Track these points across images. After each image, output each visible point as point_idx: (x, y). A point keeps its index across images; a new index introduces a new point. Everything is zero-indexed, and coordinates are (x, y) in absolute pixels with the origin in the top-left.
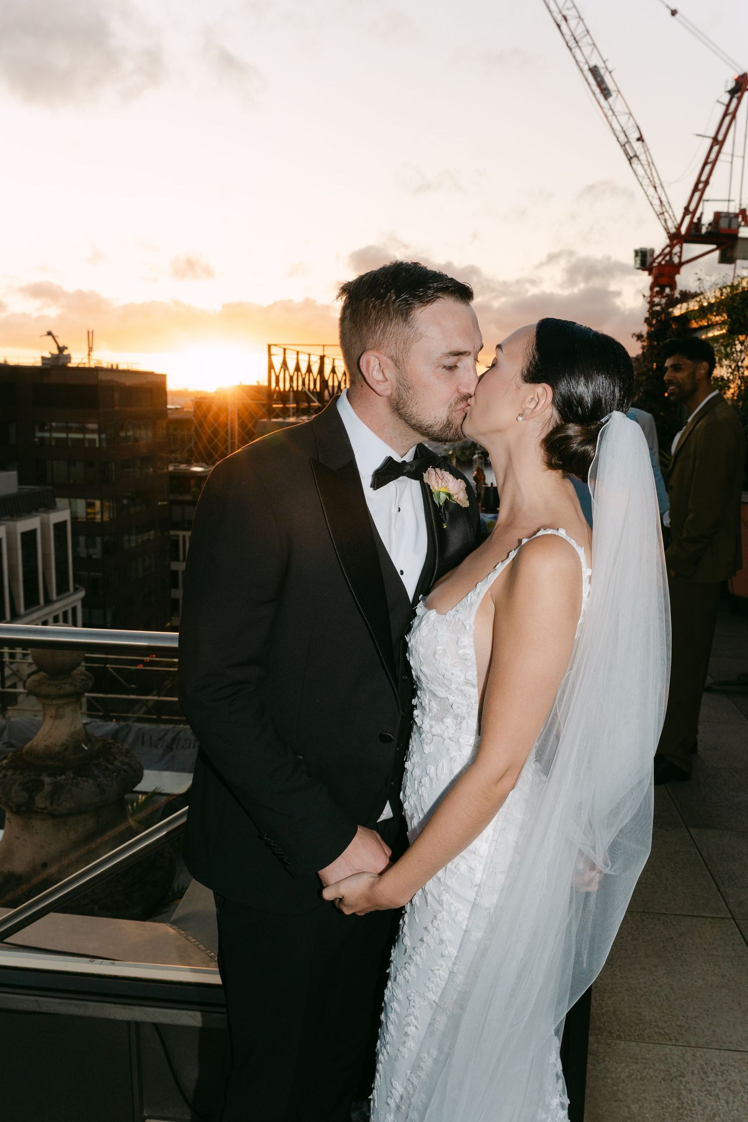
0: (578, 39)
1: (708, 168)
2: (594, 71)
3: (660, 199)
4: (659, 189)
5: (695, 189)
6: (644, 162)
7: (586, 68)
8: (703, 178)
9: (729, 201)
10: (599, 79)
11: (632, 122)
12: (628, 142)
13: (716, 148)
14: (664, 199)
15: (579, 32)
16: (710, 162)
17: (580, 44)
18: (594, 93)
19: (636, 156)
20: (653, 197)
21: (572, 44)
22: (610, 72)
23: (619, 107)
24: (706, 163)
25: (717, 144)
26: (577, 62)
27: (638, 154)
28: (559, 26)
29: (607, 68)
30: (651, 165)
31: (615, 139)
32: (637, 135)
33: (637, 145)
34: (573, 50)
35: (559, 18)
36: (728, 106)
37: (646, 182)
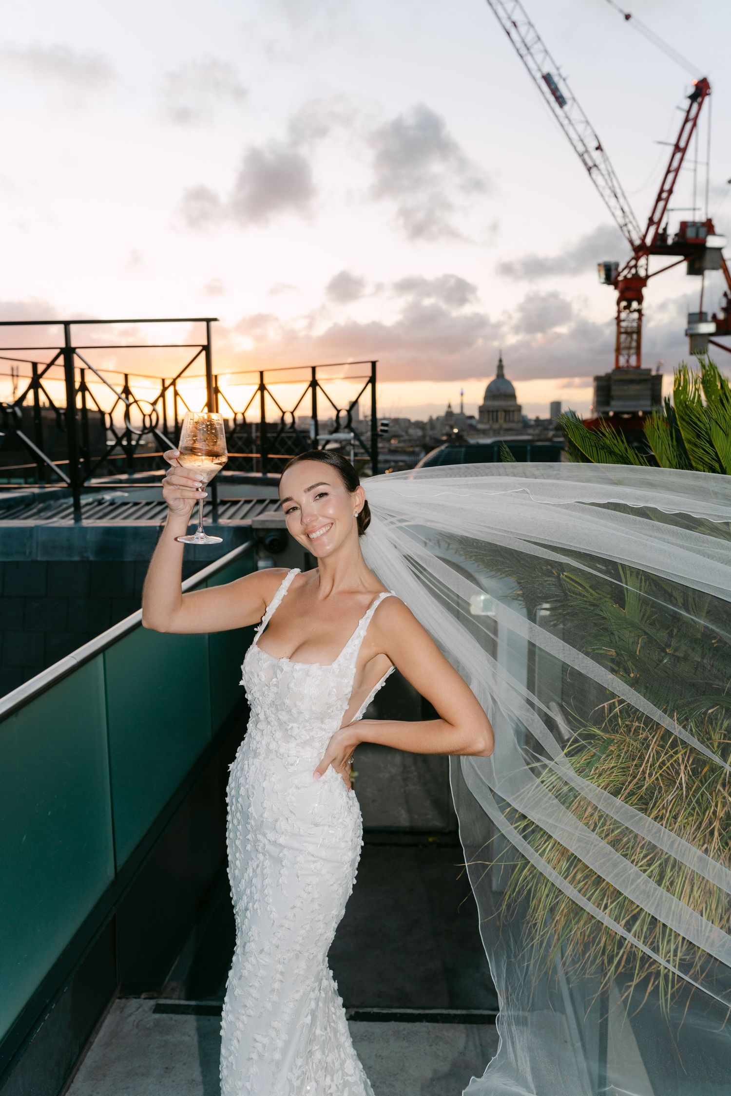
0: (529, 45)
1: (671, 176)
2: (547, 78)
3: (622, 209)
4: (621, 200)
5: (659, 199)
6: (605, 172)
7: (538, 76)
8: (667, 187)
9: (694, 209)
10: (553, 87)
11: (589, 131)
12: (587, 151)
13: (678, 156)
14: (626, 209)
15: (530, 38)
16: (673, 170)
17: (532, 50)
18: (548, 102)
19: (595, 166)
20: (615, 208)
21: (523, 51)
22: (564, 80)
23: (575, 115)
24: (668, 172)
25: (679, 151)
26: (529, 70)
27: (597, 163)
28: (508, 34)
29: (560, 75)
30: (611, 174)
31: (571, 149)
32: (596, 144)
33: (596, 155)
34: (525, 58)
35: (509, 25)
36: (688, 112)
37: (607, 192)
